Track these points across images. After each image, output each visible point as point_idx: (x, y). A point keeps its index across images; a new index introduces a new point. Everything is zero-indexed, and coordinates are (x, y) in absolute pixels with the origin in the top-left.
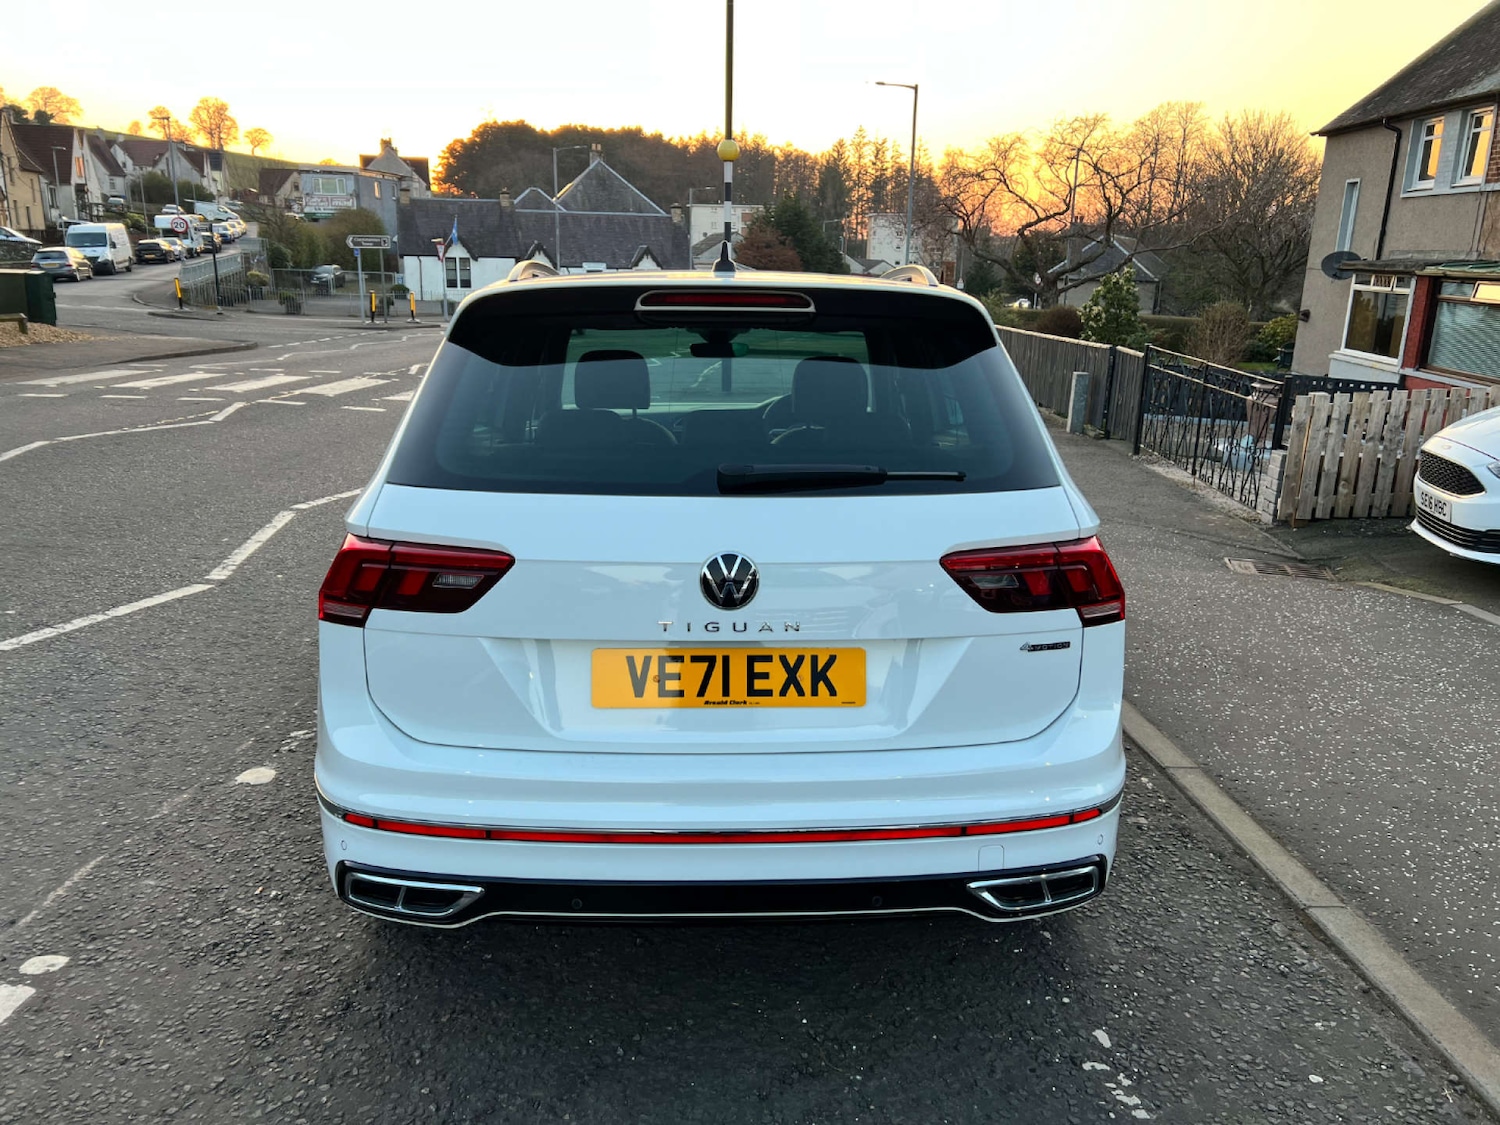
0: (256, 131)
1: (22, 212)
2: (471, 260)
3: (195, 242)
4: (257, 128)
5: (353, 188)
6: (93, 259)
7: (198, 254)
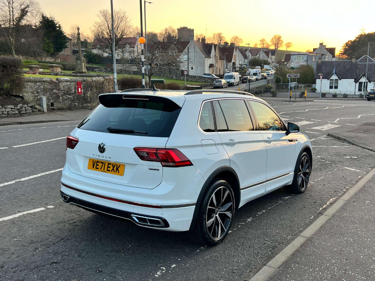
0: (288, 43)
1: (218, 70)
2: (339, 80)
3: (259, 77)
4: (289, 42)
5: (306, 59)
6: (228, 82)
7: (259, 80)
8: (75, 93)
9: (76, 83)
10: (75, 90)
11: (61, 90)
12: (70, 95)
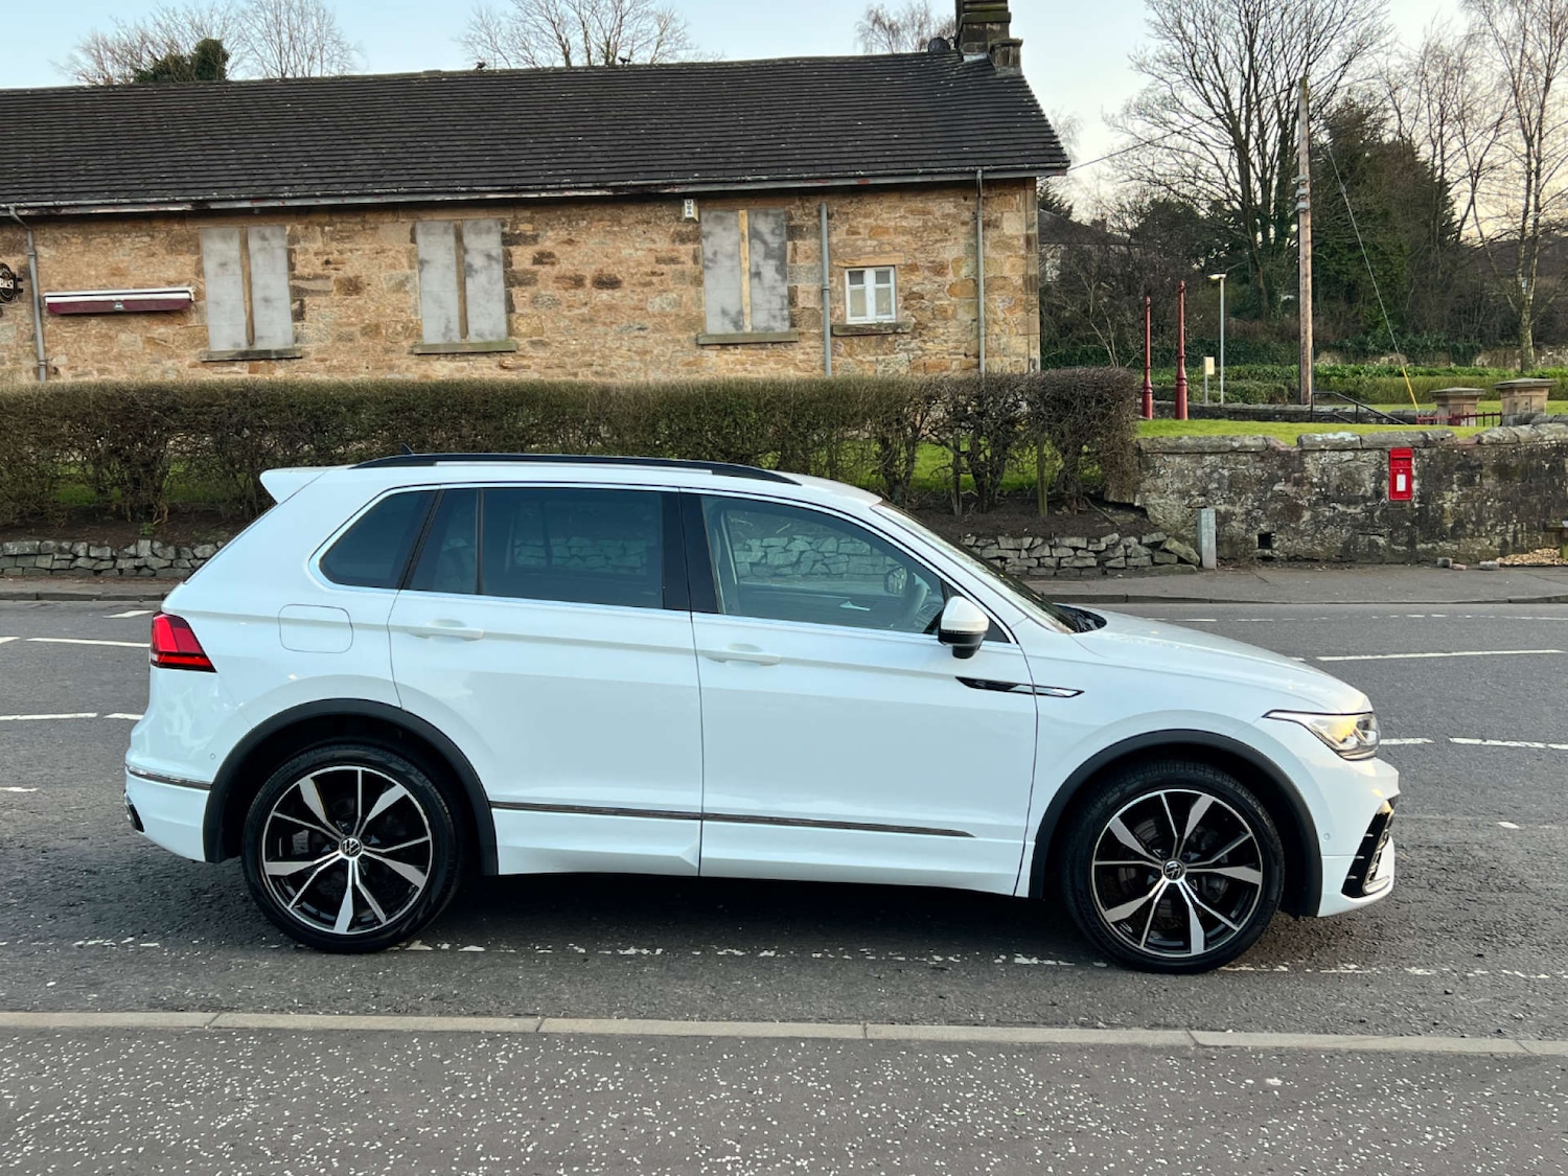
8: (1378, 494)
9: (1386, 455)
10: (1378, 481)
11: (1312, 484)
12: (1349, 502)
